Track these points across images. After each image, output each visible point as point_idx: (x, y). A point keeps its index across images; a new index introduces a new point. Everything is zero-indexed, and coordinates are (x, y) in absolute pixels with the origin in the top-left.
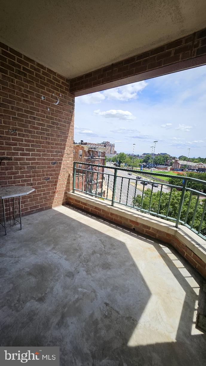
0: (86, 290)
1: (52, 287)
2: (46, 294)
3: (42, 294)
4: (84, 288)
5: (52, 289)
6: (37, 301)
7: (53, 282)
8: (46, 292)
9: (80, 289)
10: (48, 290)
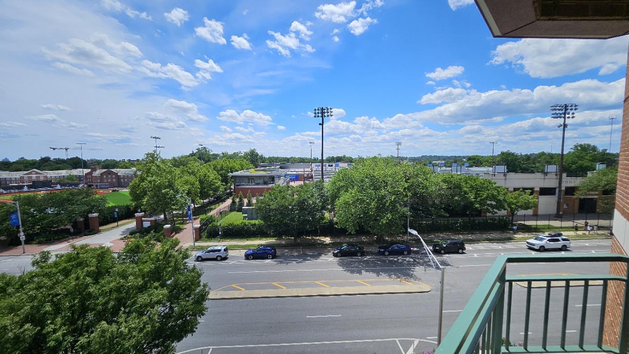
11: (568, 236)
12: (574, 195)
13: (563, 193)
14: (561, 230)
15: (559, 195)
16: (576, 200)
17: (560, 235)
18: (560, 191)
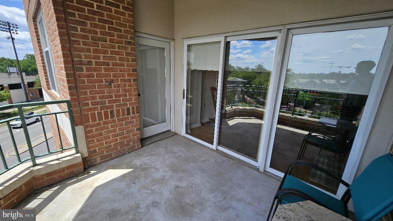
0: (145, 191)
1: (171, 194)
2: (175, 190)
3: (177, 190)
4: (146, 192)
5: (171, 193)
6: (180, 186)
7: (171, 198)
8: (175, 191)
9: (150, 192)
10: (173, 192)
11: (38, 113)
12: (34, 87)
13: (27, 86)
14: (32, 110)
15: (25, 88)
16: (36, 90)
17: (32, 113)
18: (24, 85)
